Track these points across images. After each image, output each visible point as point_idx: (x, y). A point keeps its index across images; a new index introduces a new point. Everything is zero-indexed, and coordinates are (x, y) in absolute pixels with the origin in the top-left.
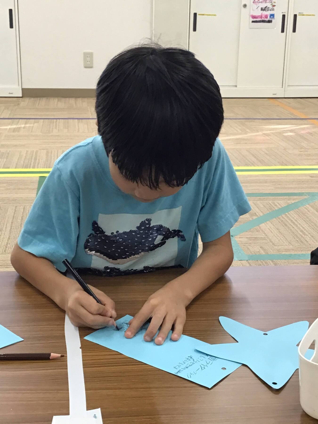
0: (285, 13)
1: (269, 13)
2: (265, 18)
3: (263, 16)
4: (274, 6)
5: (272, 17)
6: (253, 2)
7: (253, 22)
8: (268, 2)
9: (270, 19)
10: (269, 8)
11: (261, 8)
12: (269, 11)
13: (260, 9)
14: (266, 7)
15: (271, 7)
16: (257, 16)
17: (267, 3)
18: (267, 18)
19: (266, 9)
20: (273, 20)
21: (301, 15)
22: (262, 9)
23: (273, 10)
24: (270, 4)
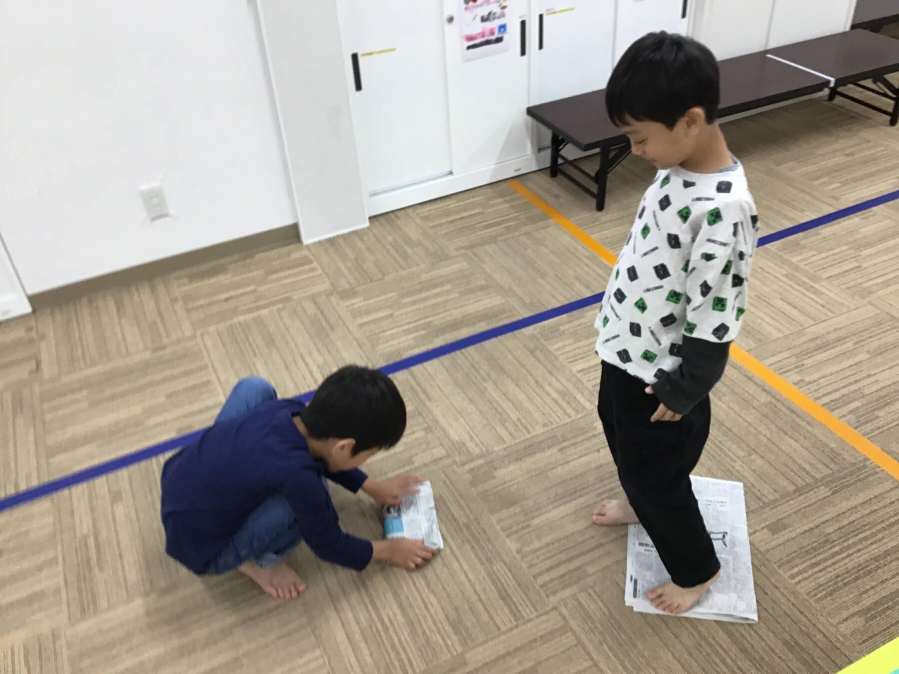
0: (524, 16)
1: (495, 24)
2: (490, 36)
3: (487, 32)
4: (504, 7)
5: (502, 29)
6: (466, 9)
7: (469, 48)
9: (500, 36)
11: (482, 17)
13: (479, 19)
14: (490, 14)
15: (498, 11)
16: (475, 34)
17: (491, 5)
18: (493, 34)
19: (491, 16)
21: (551, 13)
22: (484, 19)
24: (498, 5)
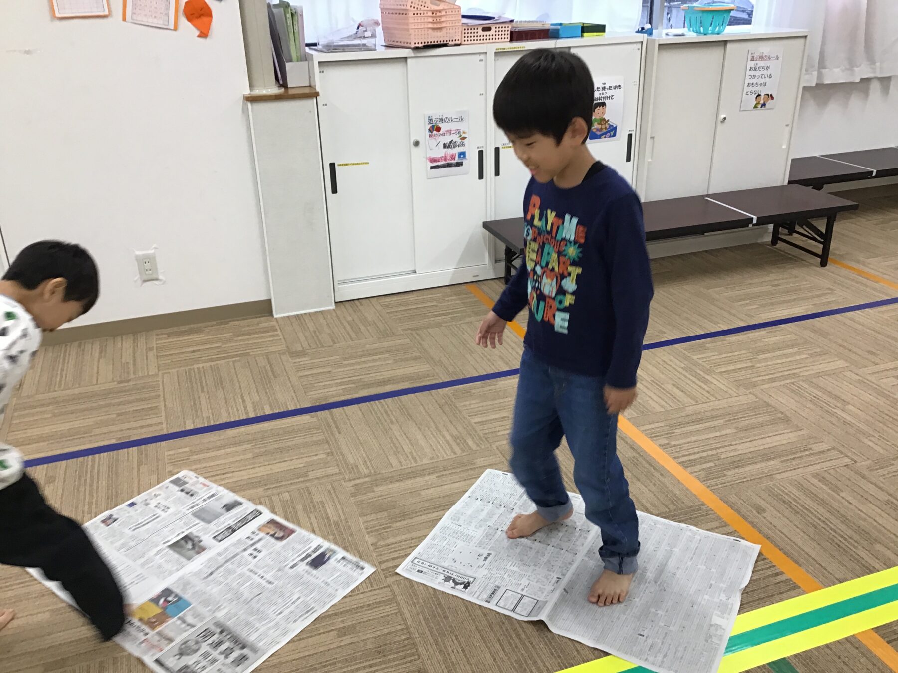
0: (483, 147)
1: (456, 151)
2: (452, 160)
3: (448, 157)
4: (465, 138)
5: (462, 156)
6: (430, 136)
7: (432, 168)
8: (454, 133)
9: (460, 161)
10: (456, 142)
11: (444, 144)
12: (457, 148)
13: (441, 145)
17: (452, 135)
19: (451, 144)
20: (465, 162)
21: (507, 147)
22: (445, 146)
23: (463, 145)
24: (458, 135)
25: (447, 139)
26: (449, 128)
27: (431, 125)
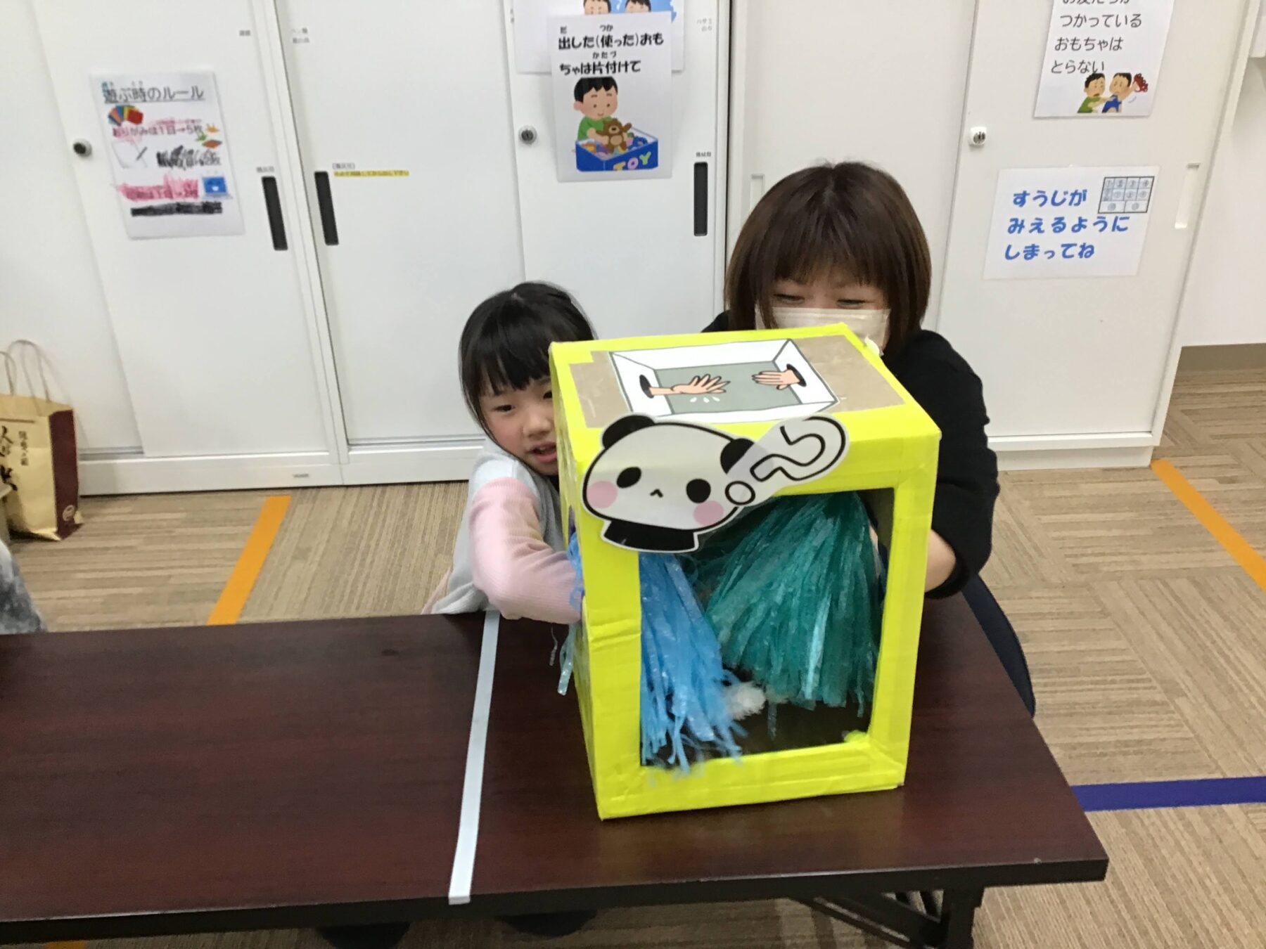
0: (272, 169)
1: (197, 174)
2: (186, 196)
3: (178, 188)
4: (214, 144)
5: (215, 188)
6: (115, 133)
7: (136, 212)
8: (183, 130)
9: (212, 200)
10: (191, 152)
11: (159, 155)
12: (197, 167)
13: (151, 159)
14: (178, 151)
15: (200, 149)
16: (149, 188)
17: (179, 134)
18: (194, 193)
19: (180, 157)
20: (225, 204)
21: (347, 174)
22: (163, 161)
23: (214, 160)
24: (195, 136)
25: (167, 144)
26: (166, 116)
27: (113, 106)
